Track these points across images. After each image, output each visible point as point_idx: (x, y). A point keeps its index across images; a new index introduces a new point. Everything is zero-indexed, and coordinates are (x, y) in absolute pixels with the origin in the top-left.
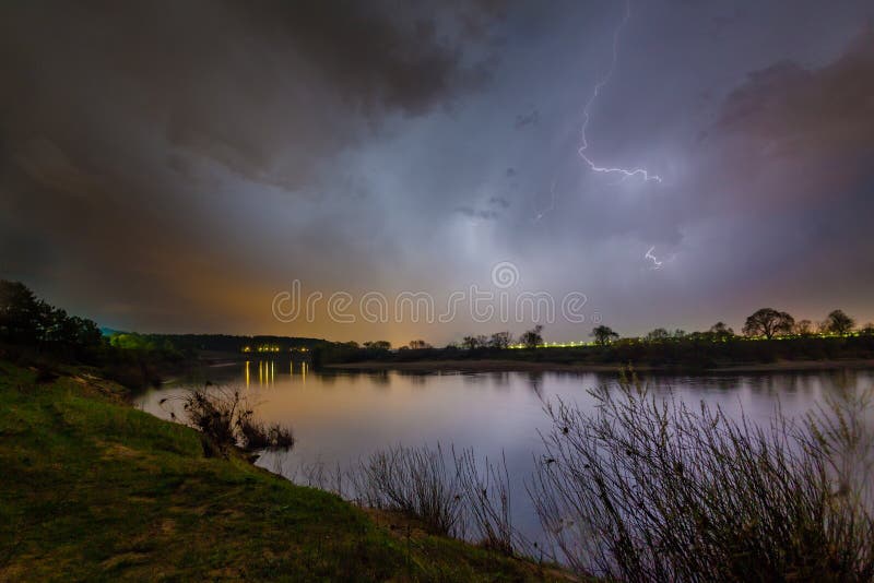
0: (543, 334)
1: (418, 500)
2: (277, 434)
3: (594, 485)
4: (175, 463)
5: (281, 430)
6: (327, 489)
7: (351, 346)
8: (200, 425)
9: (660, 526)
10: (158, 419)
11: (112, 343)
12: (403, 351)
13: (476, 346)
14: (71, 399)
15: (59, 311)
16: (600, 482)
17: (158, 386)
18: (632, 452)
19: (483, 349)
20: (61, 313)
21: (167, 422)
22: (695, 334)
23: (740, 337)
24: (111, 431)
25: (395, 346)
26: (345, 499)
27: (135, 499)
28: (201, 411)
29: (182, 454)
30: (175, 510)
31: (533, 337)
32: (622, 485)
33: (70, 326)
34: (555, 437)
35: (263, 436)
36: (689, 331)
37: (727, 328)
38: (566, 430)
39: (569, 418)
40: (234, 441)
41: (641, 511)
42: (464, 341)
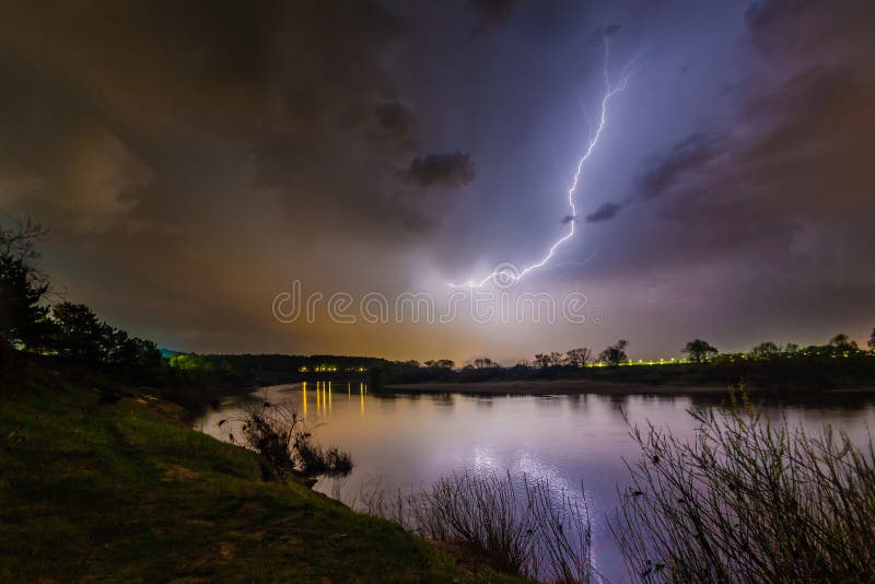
0: (627, 351)
1: (486, 534)
2: (334, 458)
3: (689, 523)
4: (234, 485)
5: (339, 453)
6: (388, 518)
7: (412, 365)
8: (258, 447)
9: (769, 573)
10: (217, 441)
11: (172, 364)
12: (468, 371)
13: (550, 364)
14: (134, 420)
15: (120, 332)
16: (696, 520)
17: (217, 407)
18: (736, 485)
19: (557, 367)
20: (123, 335)
21: (225, 444)
22: (811, 348)
23: (865, 352)
24: (171, 452)
25: (458, 365)
26: (406, 529)
27: (195, 522)
28: (259, 433)
29: (241, 476)
30: (234, 533)
31: (615, 354)
32: (724, 525)
33: (131, 347)
34: (643, 467)
35: (321, 459)
36: (802, 346)
37: (849, 341)
38: (656, 460)
39: (660, 446)
40: (292, 464)
41: (745, 554)
42: (535, 359)
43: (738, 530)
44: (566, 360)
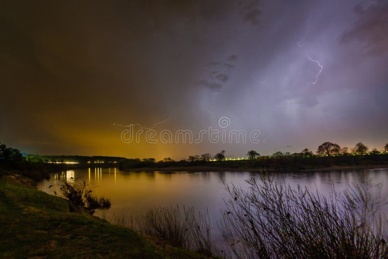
0: (225, 154)
1: (168, 231)
2: (103, 201)
3: (249, 224)
4: (56, 215)
5: (105, 199)
6: (126, 227)
7: (137, 160)
8: (68, 197)
9: (279, 242)
10: (48, 195)
11: (27, 159)
12: (161, 162)
13: (194, 160)
14: (9, 186)
15: (2, 145)
16: (252, 222)
18: (266, 208)
19: (198, 161)
20: (4, 146)
21: (52, 196)
22: (295, 154)
23: (315, 155)
24: (27, 200)
25: (157, 160)
26: (134, 231)
27: (39, 231)
28: (68, 191)
29: (60, 210)
30: (57, 236)
31: (220, 156)
32: (262, 224)
33: (7, 152)
34: (231, 202)
35: (97, 202)
36: (292, 153)
37: (309, 151)
38: (236, 199)
39: (237, 193)
40: (84, 204)
41: (271, 235)
42: (189, 158)
43: (268, 226)
44: (201, 158)
